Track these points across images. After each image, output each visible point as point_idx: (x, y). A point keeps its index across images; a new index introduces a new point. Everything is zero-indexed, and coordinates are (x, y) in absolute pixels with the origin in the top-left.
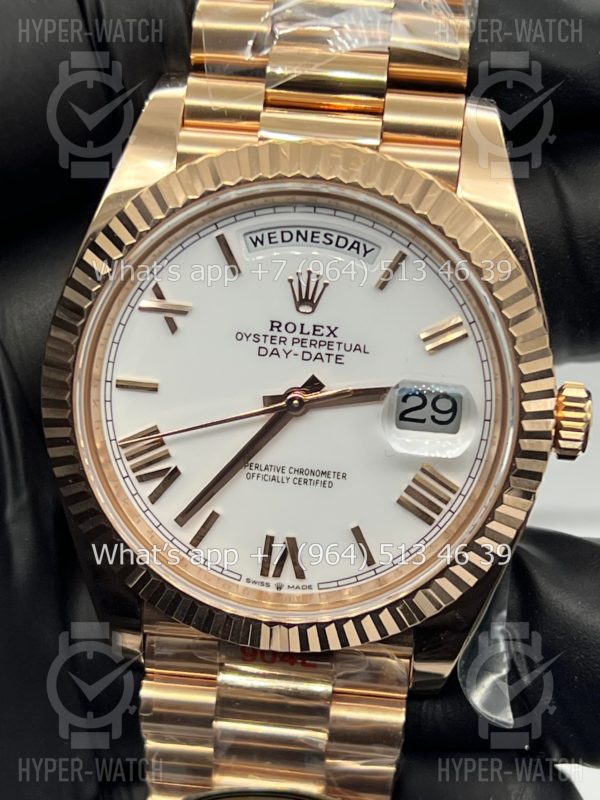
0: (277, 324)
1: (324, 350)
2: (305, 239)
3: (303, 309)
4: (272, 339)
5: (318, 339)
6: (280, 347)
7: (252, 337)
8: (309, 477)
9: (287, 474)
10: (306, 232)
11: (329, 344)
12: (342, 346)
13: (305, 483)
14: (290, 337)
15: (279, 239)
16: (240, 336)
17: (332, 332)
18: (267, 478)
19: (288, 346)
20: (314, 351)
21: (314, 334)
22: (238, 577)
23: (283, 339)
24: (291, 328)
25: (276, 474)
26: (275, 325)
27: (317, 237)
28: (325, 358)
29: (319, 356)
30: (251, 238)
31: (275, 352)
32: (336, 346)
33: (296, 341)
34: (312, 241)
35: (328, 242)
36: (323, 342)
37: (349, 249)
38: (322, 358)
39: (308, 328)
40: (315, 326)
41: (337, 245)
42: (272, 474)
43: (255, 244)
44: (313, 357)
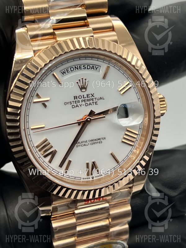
0: (76, 97)
1: (91, 102)
2: (78, 69)
3: (83, 90)
4: (75, 102)
5: (89, 98)
6: (78, 104)
7: (69, 103)
8: (95, 142)
9: (88, 143)
10: (78, 66)
11: (92, 99)
12: (96, 99)
13: (94, 144)
14: (80, 100)
15: (70, 70)
16: (66, 104)
17: (92, 95)
18: (82, 145)
19: (81, 103)
20: (88, 103)
21: (87, 97)
22: (80, 179)
23: (79, 101)
24: (80, 97)
25: (85, 143)
26: (75, 97)
27: (81, 67)
28: (92, 104)
29: (90, 104)
30: (61, 72)
31: (77, 106)
32: (94, 99)
33: (82, 101)
34: (80, 69)
35: (84, 68)
36: (90, 99)
37: (91, 69)
38: (91, 104)
39: (85, 96)
40: (87, 95)
41: (87, 68)
42: (83, 144)
43: (63, 74)
44: (89, 105)
